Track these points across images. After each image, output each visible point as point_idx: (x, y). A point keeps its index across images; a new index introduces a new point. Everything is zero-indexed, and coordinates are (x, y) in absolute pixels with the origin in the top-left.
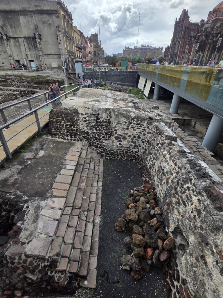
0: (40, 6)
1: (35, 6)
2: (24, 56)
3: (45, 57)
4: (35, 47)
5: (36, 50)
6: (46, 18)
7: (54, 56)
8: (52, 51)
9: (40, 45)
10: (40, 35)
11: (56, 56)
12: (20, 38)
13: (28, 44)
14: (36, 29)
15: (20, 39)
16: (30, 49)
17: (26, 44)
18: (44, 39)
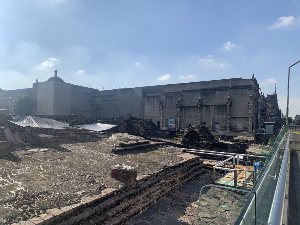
0: (235, 84)
1: (231, 84)
2: (211, 119)
3: (232, 120)
4: (224, 112)
5: (224, 115)
6: (240, 91)
8: (241, 115)
10: (231, 103)
11: (244, 119)
13: (218, 110)
14: (229, 99)
15: (211, 107)
16: (218, 114)
17: (216, 110)
18: (234, 106)
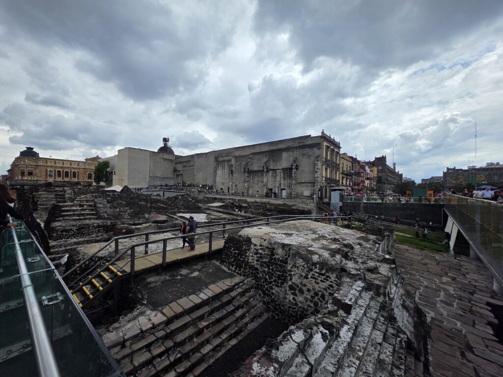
0: (303, 142)
1: (299, 143)
2: (278, 185)
3: (298, 185)
4: (290, 176)
5: (290, 179)
6: (307, 151)
7: (309, 184)
8: (307, 180)
9: (295, 174)
10: (297, 166)
11: (311, 184)
12: (278, 169)
13: (284, 174)
14: (295, 161)
15: (278, 171)
16: (284, 178)
17: (282, 174)
18: (300, 169)
